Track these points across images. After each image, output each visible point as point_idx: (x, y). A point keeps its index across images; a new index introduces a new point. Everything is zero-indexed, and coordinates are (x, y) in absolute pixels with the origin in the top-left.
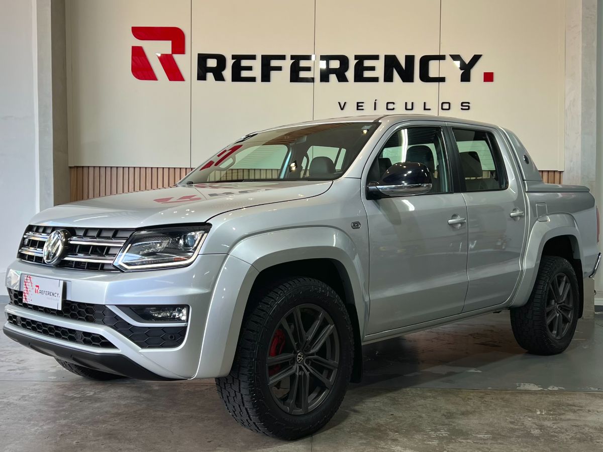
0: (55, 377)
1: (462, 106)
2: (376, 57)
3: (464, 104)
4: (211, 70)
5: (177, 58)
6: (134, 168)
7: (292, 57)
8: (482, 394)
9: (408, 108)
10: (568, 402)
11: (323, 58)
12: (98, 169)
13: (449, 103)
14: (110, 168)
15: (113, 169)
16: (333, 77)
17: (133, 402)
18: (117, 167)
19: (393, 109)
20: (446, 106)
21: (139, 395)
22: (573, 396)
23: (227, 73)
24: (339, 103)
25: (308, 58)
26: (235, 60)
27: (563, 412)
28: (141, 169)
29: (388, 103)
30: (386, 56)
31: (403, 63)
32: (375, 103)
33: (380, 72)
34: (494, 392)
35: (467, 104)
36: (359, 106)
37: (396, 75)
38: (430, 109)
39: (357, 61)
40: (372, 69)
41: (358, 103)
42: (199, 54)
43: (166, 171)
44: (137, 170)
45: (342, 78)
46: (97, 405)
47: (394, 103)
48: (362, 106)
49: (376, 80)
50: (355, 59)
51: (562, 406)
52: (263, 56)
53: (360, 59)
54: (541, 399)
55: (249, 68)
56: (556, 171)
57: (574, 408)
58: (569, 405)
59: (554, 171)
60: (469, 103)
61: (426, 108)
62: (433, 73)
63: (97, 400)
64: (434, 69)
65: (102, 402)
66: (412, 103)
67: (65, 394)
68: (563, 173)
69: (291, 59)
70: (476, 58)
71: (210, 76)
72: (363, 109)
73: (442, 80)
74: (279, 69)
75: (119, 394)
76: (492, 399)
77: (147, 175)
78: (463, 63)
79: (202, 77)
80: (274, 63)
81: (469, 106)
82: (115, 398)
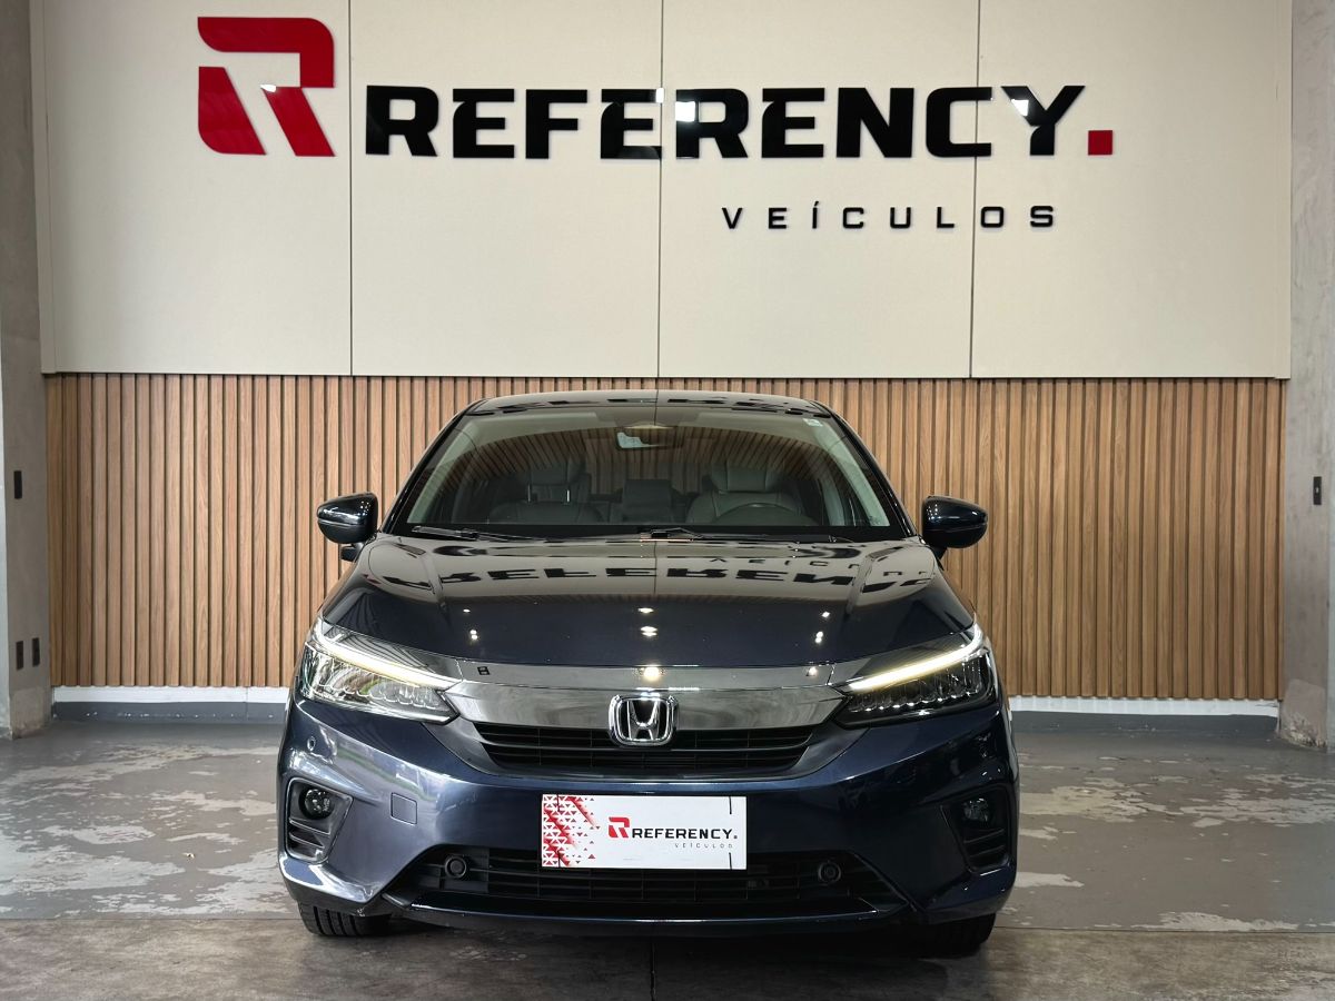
0: (9, 909)
1: (1033, 215)
2: (816, 95)
3: (1038, 213)
4: (400, 127)
5: (314, 96)
6: (209, 376)
7: (607, 95)
8: (1083, 942)
9: (898, 222)
10: (1298, 960)
11: (683, 95)
12: (118, 379)
13: (1001, 210)
14: (147, 379)
15: (155, 379)
16: (709, 146)
17: (206, 969)
18: (165, 376)
19: (861, 225)
20: (993, 218)
21: (221, 950)
22: (1310, 946)
23: (442, 135)
24: (725, 210)
25: (646, 96)
26: (458, 104)
27: (1287, 986)
28: (227, 380)
29: (847, 211)
30: (841, 90)
31: (884, 107)
32: (815, 211)
33: (826, 132)
34: (1116, 938)
35: (1046, 212)
36: (775, 218)
37: (867, 139)
38: (951, 226)
39: (768, 104)
40: (808, 123)
41: (772, 211)
42: (369, 87)
43: (289, 384)
44: (216, 382)
45: (732, 149)
46: (117, 977)
47: (861, 211)
48: (782, 218)
49: (815, 151)
50: (765, 99)
51: (1285, 970)
52: (531, 94)
53: (777, 98)
54: (1231, 954)
55: (498, 124)
56: (1272, 378)
57: (1313, 974)
58: (1299, 967)
59: (1266, 380)
60: (1050, 209)
61: (944, 221)
62: (960, 134)
63: (115, 966)
64: (964, 123)
65: (129, 969)
66: (909, 210)
67: (33, 951)
68: (1288, 383)
69: (604, 100)
70: (1069, 95)
71: (398, 143)
72: (784, 227)
73: (983, 150)
74: (571, 125)
75: (171, 950)
76: (1110, 953)
77: (242, 394)
78: (1035, 106)
79: (377, 145)
80: (558, 111)
81: (1050, 217)
82: (160, 959)
